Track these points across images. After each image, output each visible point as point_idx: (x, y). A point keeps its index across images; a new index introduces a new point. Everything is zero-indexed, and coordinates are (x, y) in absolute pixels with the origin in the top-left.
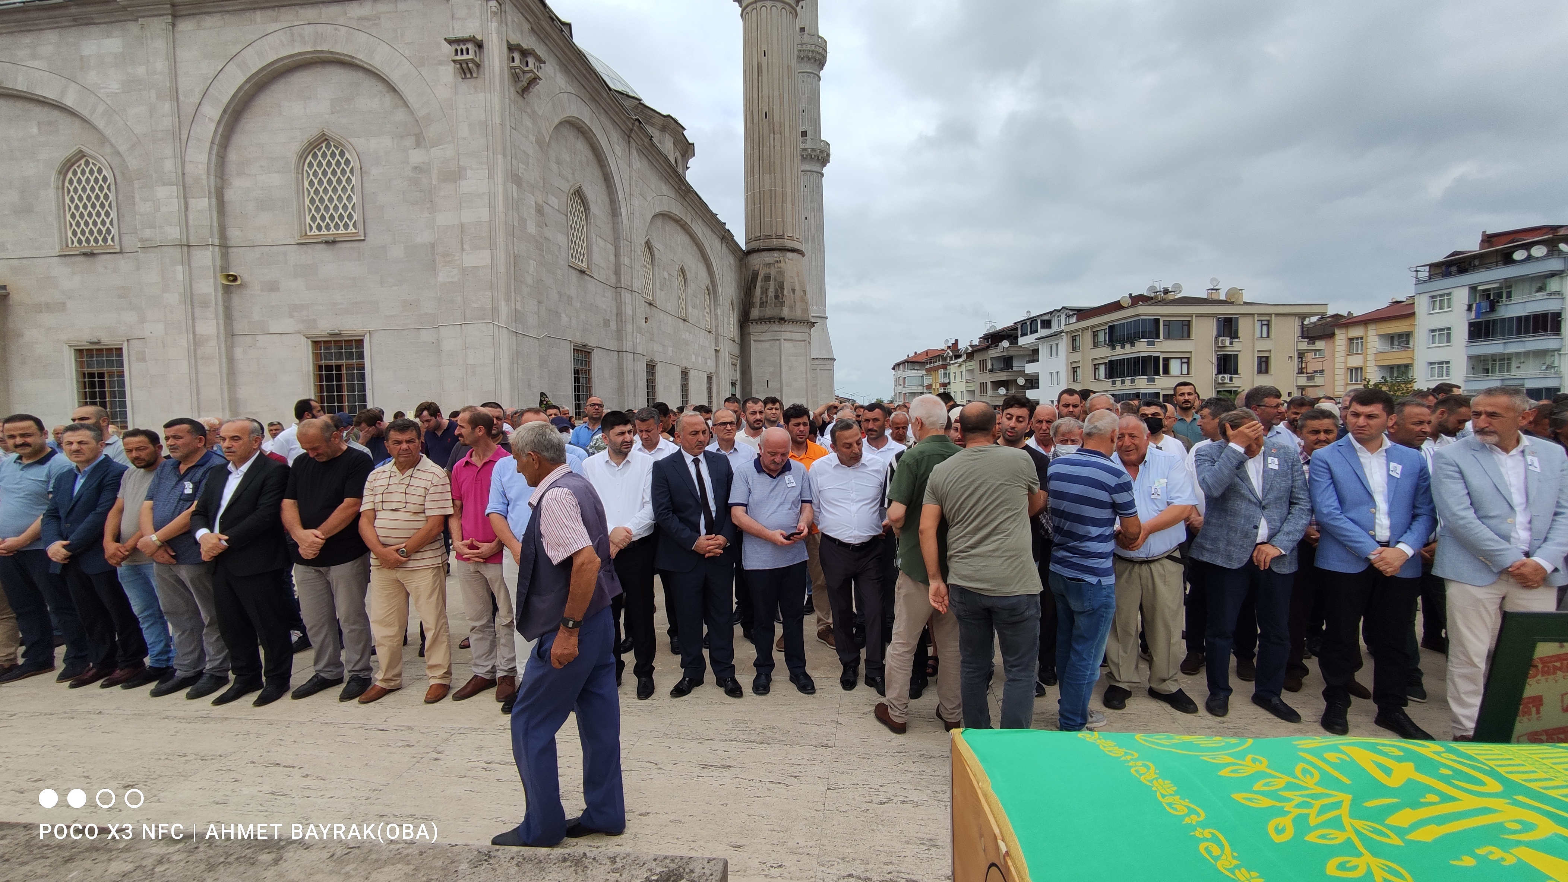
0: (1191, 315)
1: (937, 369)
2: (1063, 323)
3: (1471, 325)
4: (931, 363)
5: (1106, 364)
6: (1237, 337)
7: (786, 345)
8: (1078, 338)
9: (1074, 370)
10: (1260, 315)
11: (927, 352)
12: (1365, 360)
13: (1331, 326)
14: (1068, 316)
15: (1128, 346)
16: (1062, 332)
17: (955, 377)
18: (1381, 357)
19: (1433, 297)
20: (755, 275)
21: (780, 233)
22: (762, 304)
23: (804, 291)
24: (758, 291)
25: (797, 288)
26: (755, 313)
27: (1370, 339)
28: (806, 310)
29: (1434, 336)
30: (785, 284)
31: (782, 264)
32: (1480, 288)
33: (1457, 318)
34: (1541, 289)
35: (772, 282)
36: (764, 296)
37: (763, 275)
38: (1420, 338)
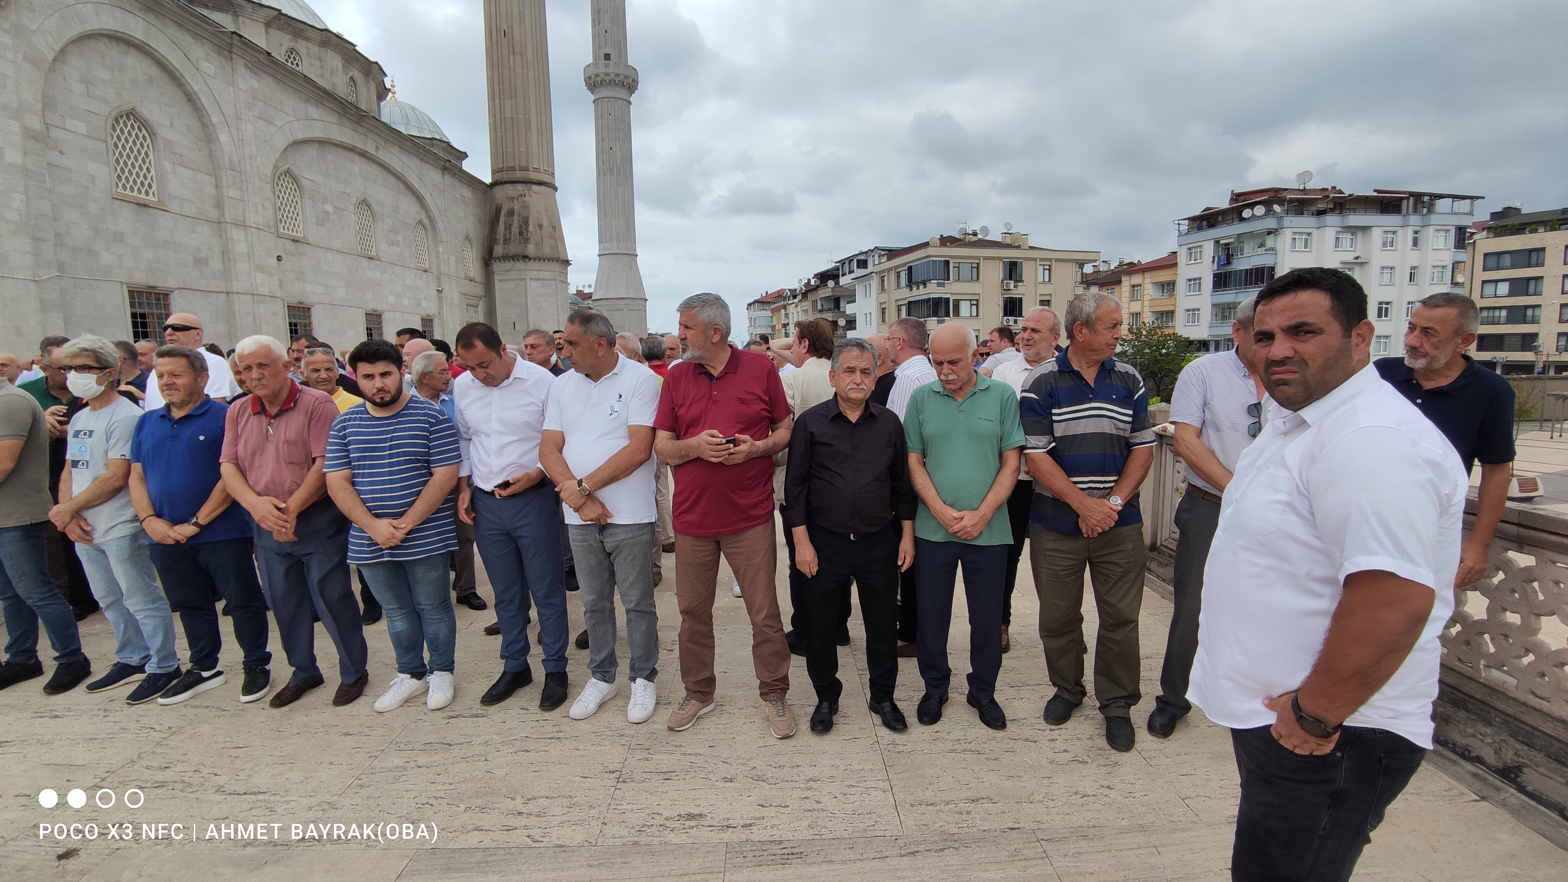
0: (982, 258)
2: (876, 263)
3: (1215, 275)
4: (775, 303)
5: (906, 304)
6: (1022, 281)
7: (534, 285)
8: (886, 278)
9: (883, 311)
10: (1042, 259)
12: (1143, 306)
13: (1117, 273)
14: (880, 256)
15: (921, 287)
16: (871, 273)
18: (1154, 303)
19: (1190, 249)
20: (498, 209)
21: (524, 164)
22: (506, 241)
24: (501, 227)
25: (545, 223)
26: (498, 250)
27: (1146, 286)
29: (1190, 285)
30: (530, 219)
31: (527, 198)
32: (1221, 242)
33: (1206, 270)
34: (1262, 245)
35: (516, 218)
36: (507, 232)
37: (506, 210)
38: (1181, 286)
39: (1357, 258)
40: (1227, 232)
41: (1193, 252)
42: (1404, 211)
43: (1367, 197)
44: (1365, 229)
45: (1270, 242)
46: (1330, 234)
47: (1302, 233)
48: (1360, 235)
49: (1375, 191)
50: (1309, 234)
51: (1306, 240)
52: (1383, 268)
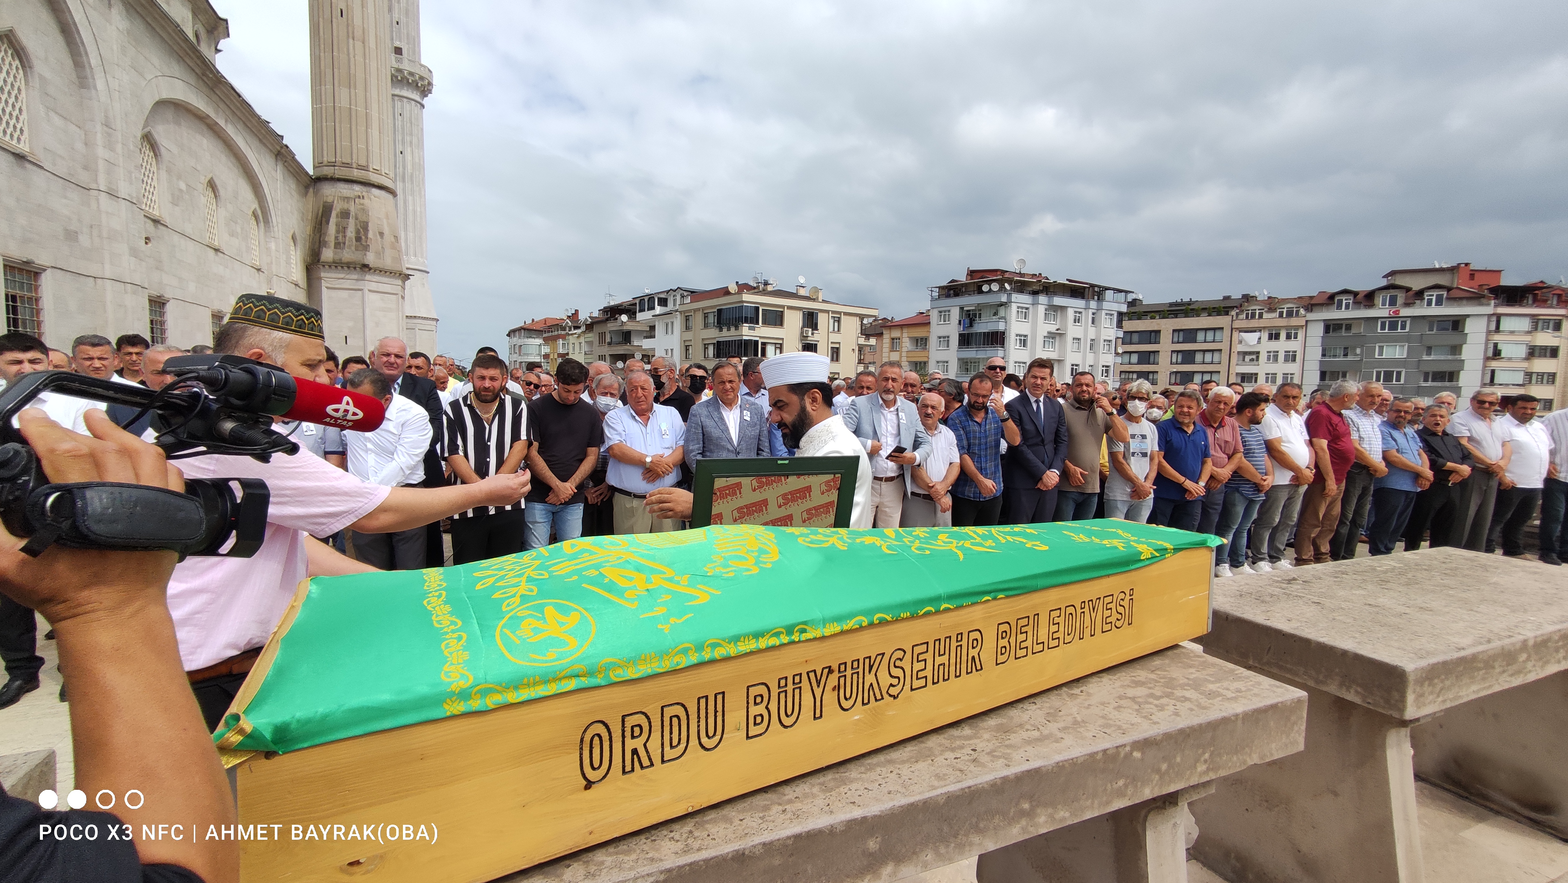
0: (783, 307)
1: (555, 338)
2: (678, 302)
3: (960, 335)
4: (549, 332)
5: (714, 344)
6: (817, 330)
7: (371, 298)
8: (690, 317)
9: (687, 348)
10: (833, 312)
11: (545, 320)
12: (901, 357)
13: (881, 327)
14: (683, 297)
15: (733, 329)
16: (677, 311)
17: (574, 348)
18: (910, 354)
19: (940, 312)
20: (327, 209)
21: (363, 162)
22: (338, 245)
23: (396, 237)
24: (332, 228)
25: (386, 231)
26: (328, 254)
27: (904, 340)
28: (398, 259)
29: (940, 341)
30: (370, 224)
31: (366, 201)
32: (965, 309)
33: (953, 330)
34: (995, 314)
35: (352, 221)
36: (340, 235)
37: (338, 210)
38: (933, 342)
39: (1057, 330)
40: (970, 301)
41: (944, 315)
42: (1086, 296)
43: (1064, 285)
44: (1063, 308)
45: (1002, 311)
46: (1041, 309)
47: (1022, 308)
48: (1059, 311)
49: (1067, 280)
50: (1027, 309)
51: (1026, 312)
52: (1074, 339)
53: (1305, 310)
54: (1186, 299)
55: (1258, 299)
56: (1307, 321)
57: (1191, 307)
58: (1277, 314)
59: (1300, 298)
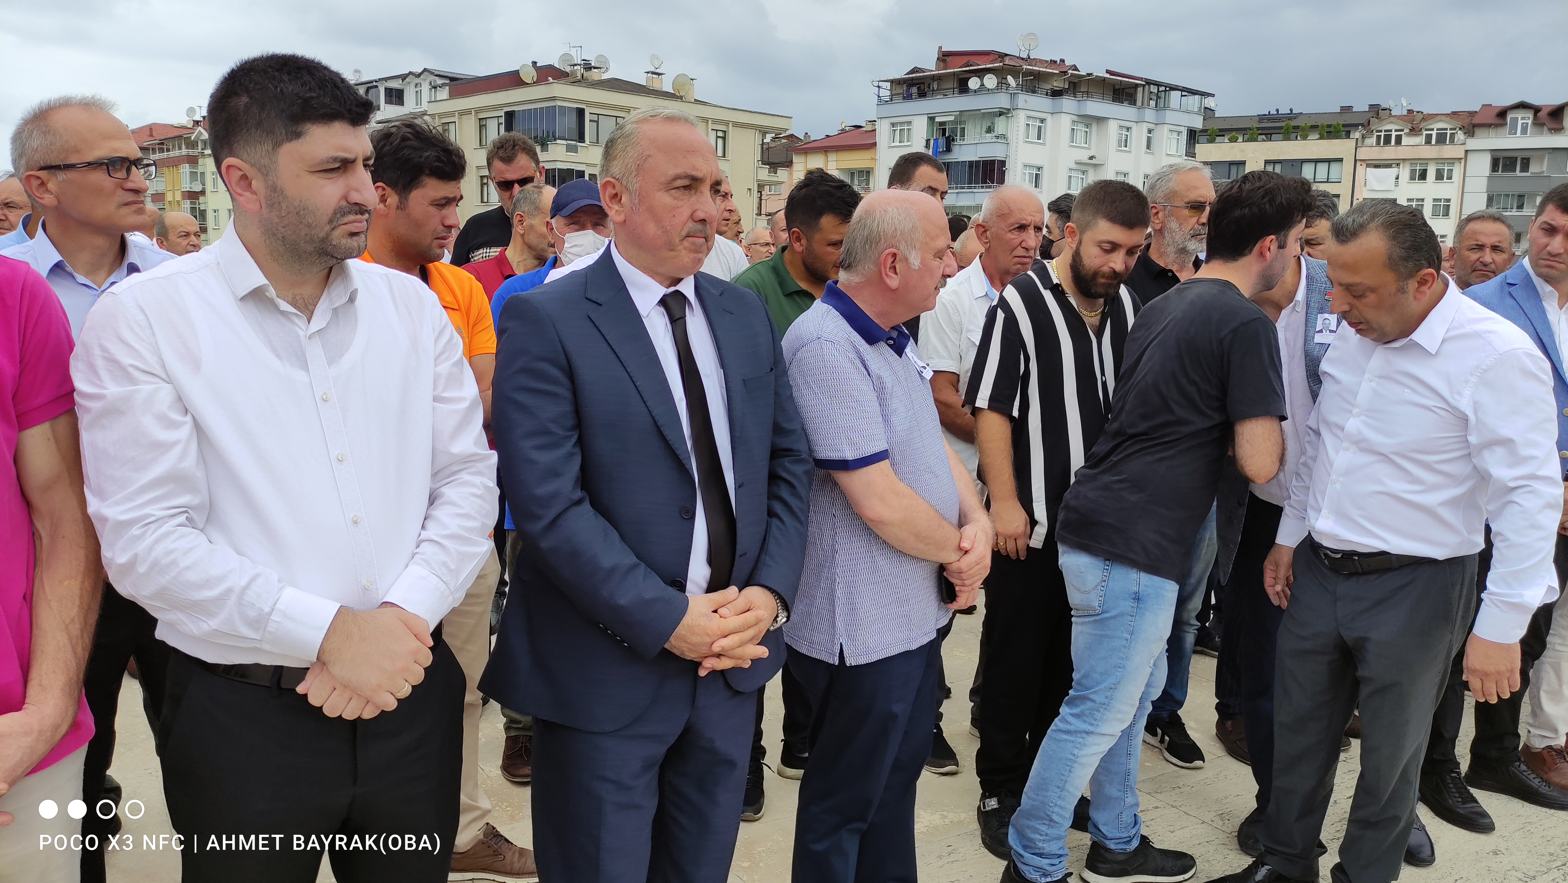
1: (175, 163)
2: (426, 97)
11: (154, 127)
14: (434, 87)
16: (424, 114)
19: (893, 125)
39: (1091, 158)
40: (946, 105)
41: (899, 128)
42: (1139, 103)
43: (1103, 80)
44: (1100, 120)
45: (1000, 125)
46: (1066, 121)
47: (1034, 119)
48: (1094, 127)
49: (1110, 73)
50: (1042, 121)
51: (1040, 128)
53: (1465, 133)
54: (1284, 110)
55: (1393, 113)
56: (1467, 151)
57: (1294, 123)
58: (1421, 139)
59: (1454, 113)
